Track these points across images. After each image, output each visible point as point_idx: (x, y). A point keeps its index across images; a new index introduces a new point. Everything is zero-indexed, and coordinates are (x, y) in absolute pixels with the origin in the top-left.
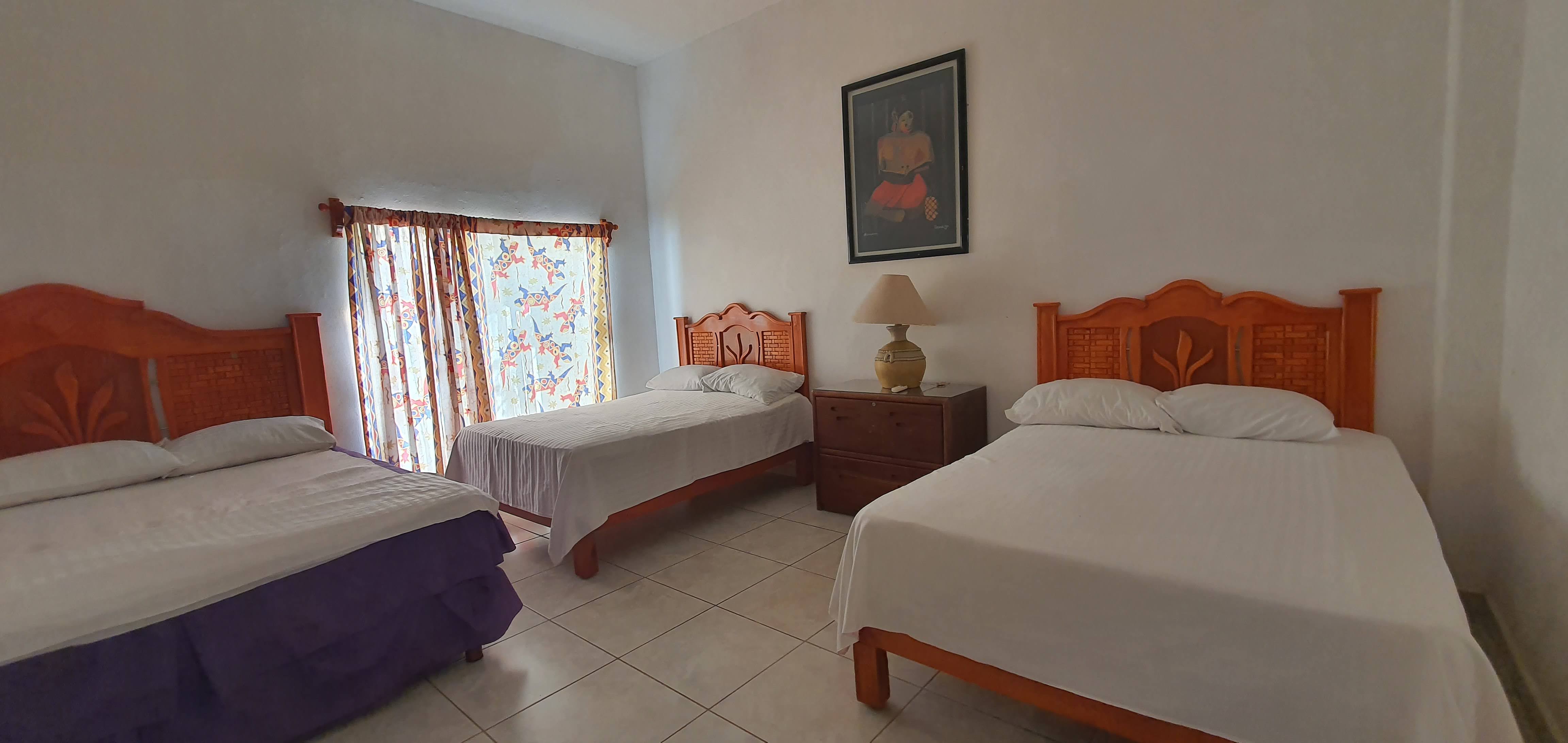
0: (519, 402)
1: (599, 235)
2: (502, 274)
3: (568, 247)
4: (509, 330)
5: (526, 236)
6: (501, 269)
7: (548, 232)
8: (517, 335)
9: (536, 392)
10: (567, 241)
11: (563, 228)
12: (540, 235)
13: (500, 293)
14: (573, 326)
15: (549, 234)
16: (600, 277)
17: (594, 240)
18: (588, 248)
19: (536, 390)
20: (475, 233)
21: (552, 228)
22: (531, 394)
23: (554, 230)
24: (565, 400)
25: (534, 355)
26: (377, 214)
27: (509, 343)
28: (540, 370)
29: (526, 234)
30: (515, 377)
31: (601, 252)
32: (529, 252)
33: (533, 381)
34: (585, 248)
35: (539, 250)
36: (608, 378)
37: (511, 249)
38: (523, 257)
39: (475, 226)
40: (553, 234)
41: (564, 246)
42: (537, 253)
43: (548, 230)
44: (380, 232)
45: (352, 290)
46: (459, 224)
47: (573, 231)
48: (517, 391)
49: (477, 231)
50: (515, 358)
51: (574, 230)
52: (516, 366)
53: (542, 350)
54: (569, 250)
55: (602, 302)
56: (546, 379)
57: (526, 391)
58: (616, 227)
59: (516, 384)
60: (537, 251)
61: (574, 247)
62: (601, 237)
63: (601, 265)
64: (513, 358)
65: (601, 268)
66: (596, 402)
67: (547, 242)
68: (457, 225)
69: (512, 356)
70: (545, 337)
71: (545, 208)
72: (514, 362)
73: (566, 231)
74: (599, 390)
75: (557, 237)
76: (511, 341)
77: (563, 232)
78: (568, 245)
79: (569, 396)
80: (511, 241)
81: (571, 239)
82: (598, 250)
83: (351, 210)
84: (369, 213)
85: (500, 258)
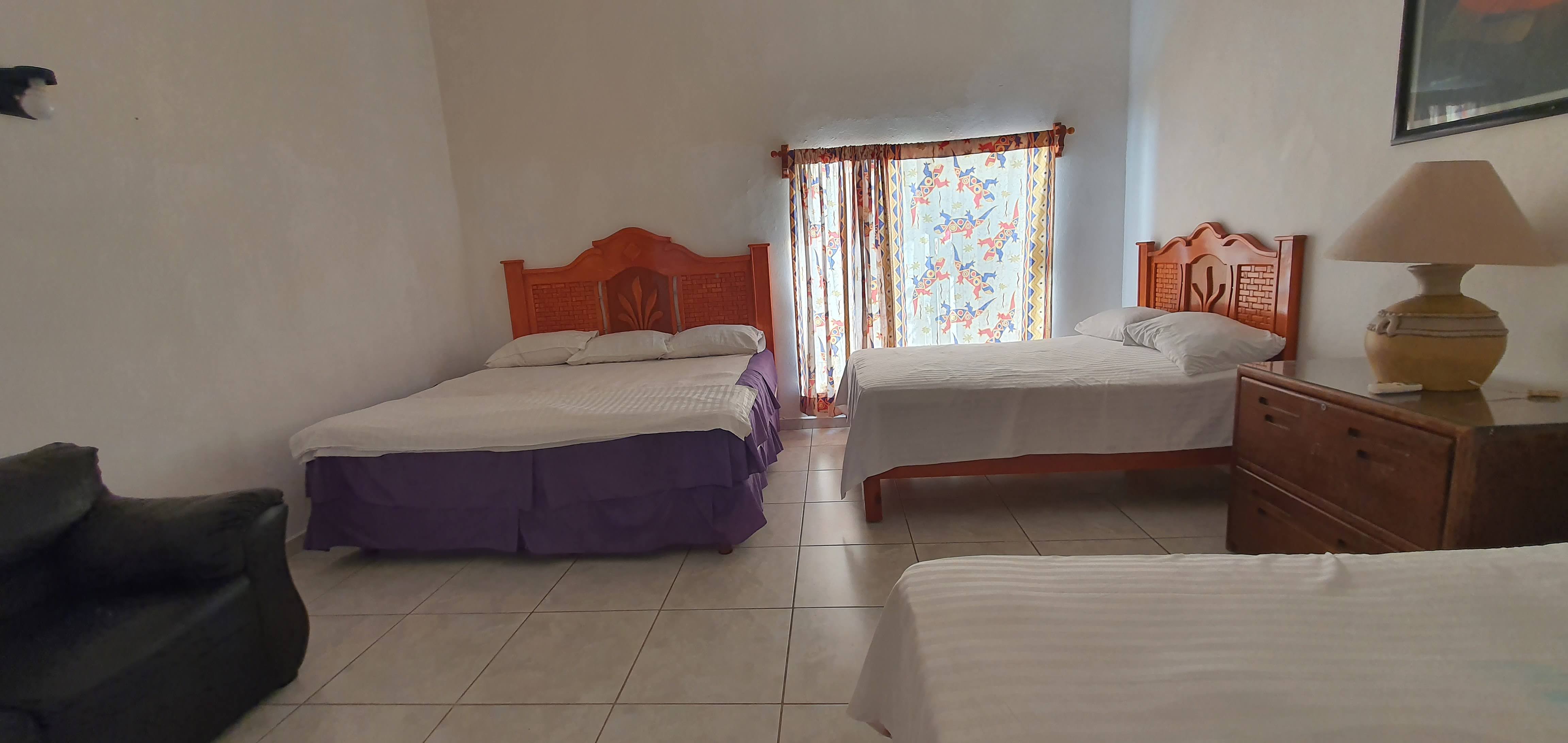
0: (930, 332)
1: (1047, 144)
2: (924, 200)
3: (1002, 164)
4: (927, 257)
5: (953, 157)
6: (922, 195)
7: (979, 149)
8: (934, 263)
9: (951, 323)
10: (1001, 156)
11: (998, 142)
12: (969, 153)
13: (919, 219)
14: (1000, 254)
15: (980, 151)
16: (1043, 195)
17: (1038, 150)
18: (1029, 161)
19: (951, 321)
20: (899, 161)
21: (984, 143)
22: (944, 325)
23: (987, 145)
24: (983, 335)
25: (952, 284)
26: (813, 154)
27: (925, 271)
28: (957, 300)
29: (952, 155)
30: (929, 305)
31: (1047, 165)
32: (954, 173)
33: (948, 312)
34: (1025, 162)
35: (967, 170)
36: (1039, 316)
37: (935, 173)
38: (947, 180)
39: (900, 153)
40: (984, 150)
41: (998, 162)
42: (963, 174)
43: (979, 147)
44: (815, 169)
45: (792, 223)
46: (882, 153)
47: (1011, 144)
48: (929, 320)
49: (901, 158)
50: (930, 287)
51: (1013, 141)
52: (930, 295)
53: (961, 279)
54: (1003, 167)
55: (1042, 226)
56: (963, 310)
57: (939, 321)
58: (1071, 130)
59: (929, 313)
60: (964, 171)
61: (1011, 162)
62: (1049, 146)
63: (1045, 180)
64: (928, 286)
65: (1045, 184)
66: (1022, 339)
67: (977, 161)
68: (880, 155)
69: (928, 285)
70: (964, 265)
71: (982, 121)
72: (929, 290)
73: (1002, 145)
74: (1028, 327)
75: (989, 153)
76: (927, 269)
77: (997, 146)
78: (1003, 160)
79: (987, 331)
80: (935, 164)
81: (1007, 154)
82: (1044, 160)
83: (792, 153)
84: (806, 154)
85: (922, 183)
